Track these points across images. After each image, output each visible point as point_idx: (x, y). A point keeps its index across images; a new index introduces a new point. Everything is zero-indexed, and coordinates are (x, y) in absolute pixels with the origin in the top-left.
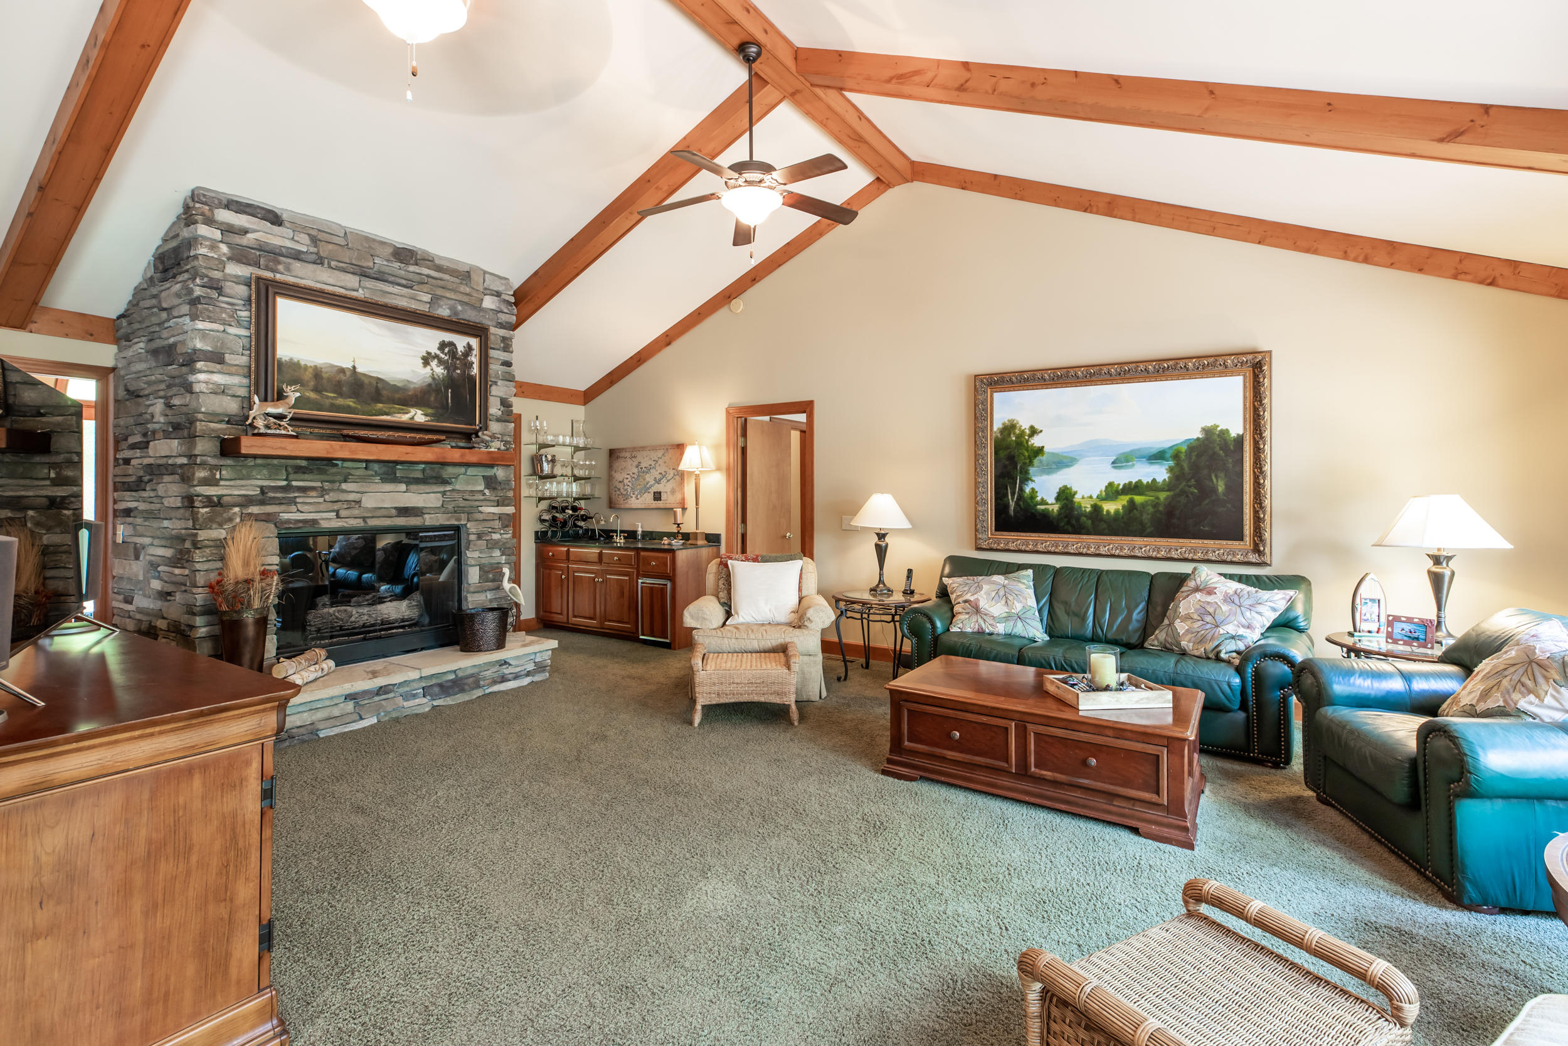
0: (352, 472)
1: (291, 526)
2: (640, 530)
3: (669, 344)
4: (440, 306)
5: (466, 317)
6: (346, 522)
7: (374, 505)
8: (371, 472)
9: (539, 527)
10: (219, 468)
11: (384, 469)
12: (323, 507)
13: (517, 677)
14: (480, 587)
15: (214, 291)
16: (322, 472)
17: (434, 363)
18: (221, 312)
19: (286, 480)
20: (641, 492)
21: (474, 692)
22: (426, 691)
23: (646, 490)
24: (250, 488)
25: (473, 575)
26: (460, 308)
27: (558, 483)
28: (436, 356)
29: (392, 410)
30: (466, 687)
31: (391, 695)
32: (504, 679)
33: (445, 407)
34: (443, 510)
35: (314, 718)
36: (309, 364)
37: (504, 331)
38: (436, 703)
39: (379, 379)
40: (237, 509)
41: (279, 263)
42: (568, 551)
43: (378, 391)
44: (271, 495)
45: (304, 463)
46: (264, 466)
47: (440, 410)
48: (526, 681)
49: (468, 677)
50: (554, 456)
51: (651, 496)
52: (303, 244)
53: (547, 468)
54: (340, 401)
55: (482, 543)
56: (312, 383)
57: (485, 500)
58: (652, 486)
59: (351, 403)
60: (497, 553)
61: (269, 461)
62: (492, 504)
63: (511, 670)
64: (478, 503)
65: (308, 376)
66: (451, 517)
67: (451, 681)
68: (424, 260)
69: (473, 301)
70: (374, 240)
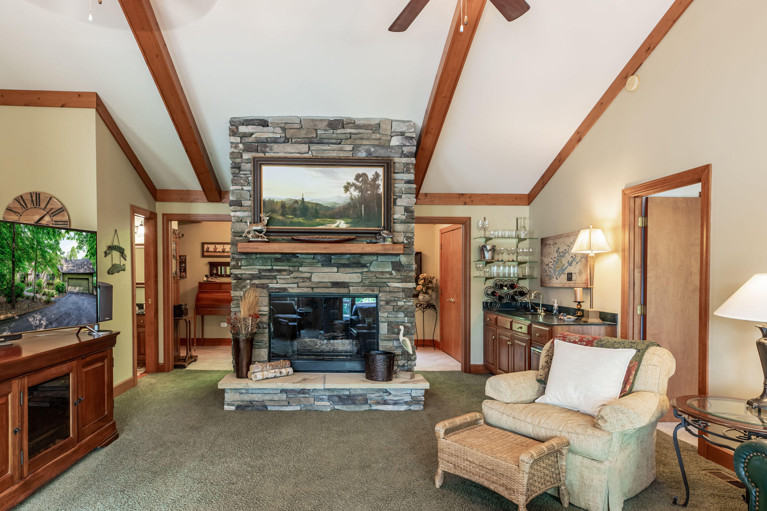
0: (305, 260)
1: (273, 291)
2: (556, 306)
3: (580, 140)
4: (359, 151)
5: (378, 155)
6: (302, 290)
7: (318, 281)
8: (315, 261)
9: (486, 299)
10: (240, 260)
11: (323, 259)
12: (289, 281)
13: (396, 403)
14: (388, 337)
15: (237, 169)
16: (288, 260)
17: (352, 189)
18: (240, 180)
19: (271, 265)
20: (559, 273)
21: (363, 406)
22: (330, 398)
23: (562, 271)
24: (254, 270)
25: (383, 328)
26: (373, 149)
27: (499, 266)
28: (354, 185)
29: (325, 222)
30: (357, 402)
31: (307, 395)
32: (385, 403)
33: (360, 217)
34: (362, 284)
35: (264, 398)
36: (279, 201)
37: (406, 159)
38: (336, 407)
39: (317, 204)
40: (248, 281)
41: (267, 147)
42: (496, 319)
43: (317, 211)
44: (263, 274)
45: (279, 256)
46: (260, 258)
47: (358, 219)
48: (403, 408)
49: (358, 396)
50: (494, 246)
51: (565, 276)
52: (279, 133)
53: (488, 255)
54: (296, 220)
55: (389, 307)
56: (281, 211)
57: (391, 278)
58: (566, 268)
59: (301, 220)
60: (401, 315)
61: (263, 256)
62: (398, 281)
63: (391, 397)
64: (386, 280)
65: (278, 207)
66: (368, 289)
67: (347, 396)
68: (349, 123)
69: (383, 143)
70: (317, 120)
